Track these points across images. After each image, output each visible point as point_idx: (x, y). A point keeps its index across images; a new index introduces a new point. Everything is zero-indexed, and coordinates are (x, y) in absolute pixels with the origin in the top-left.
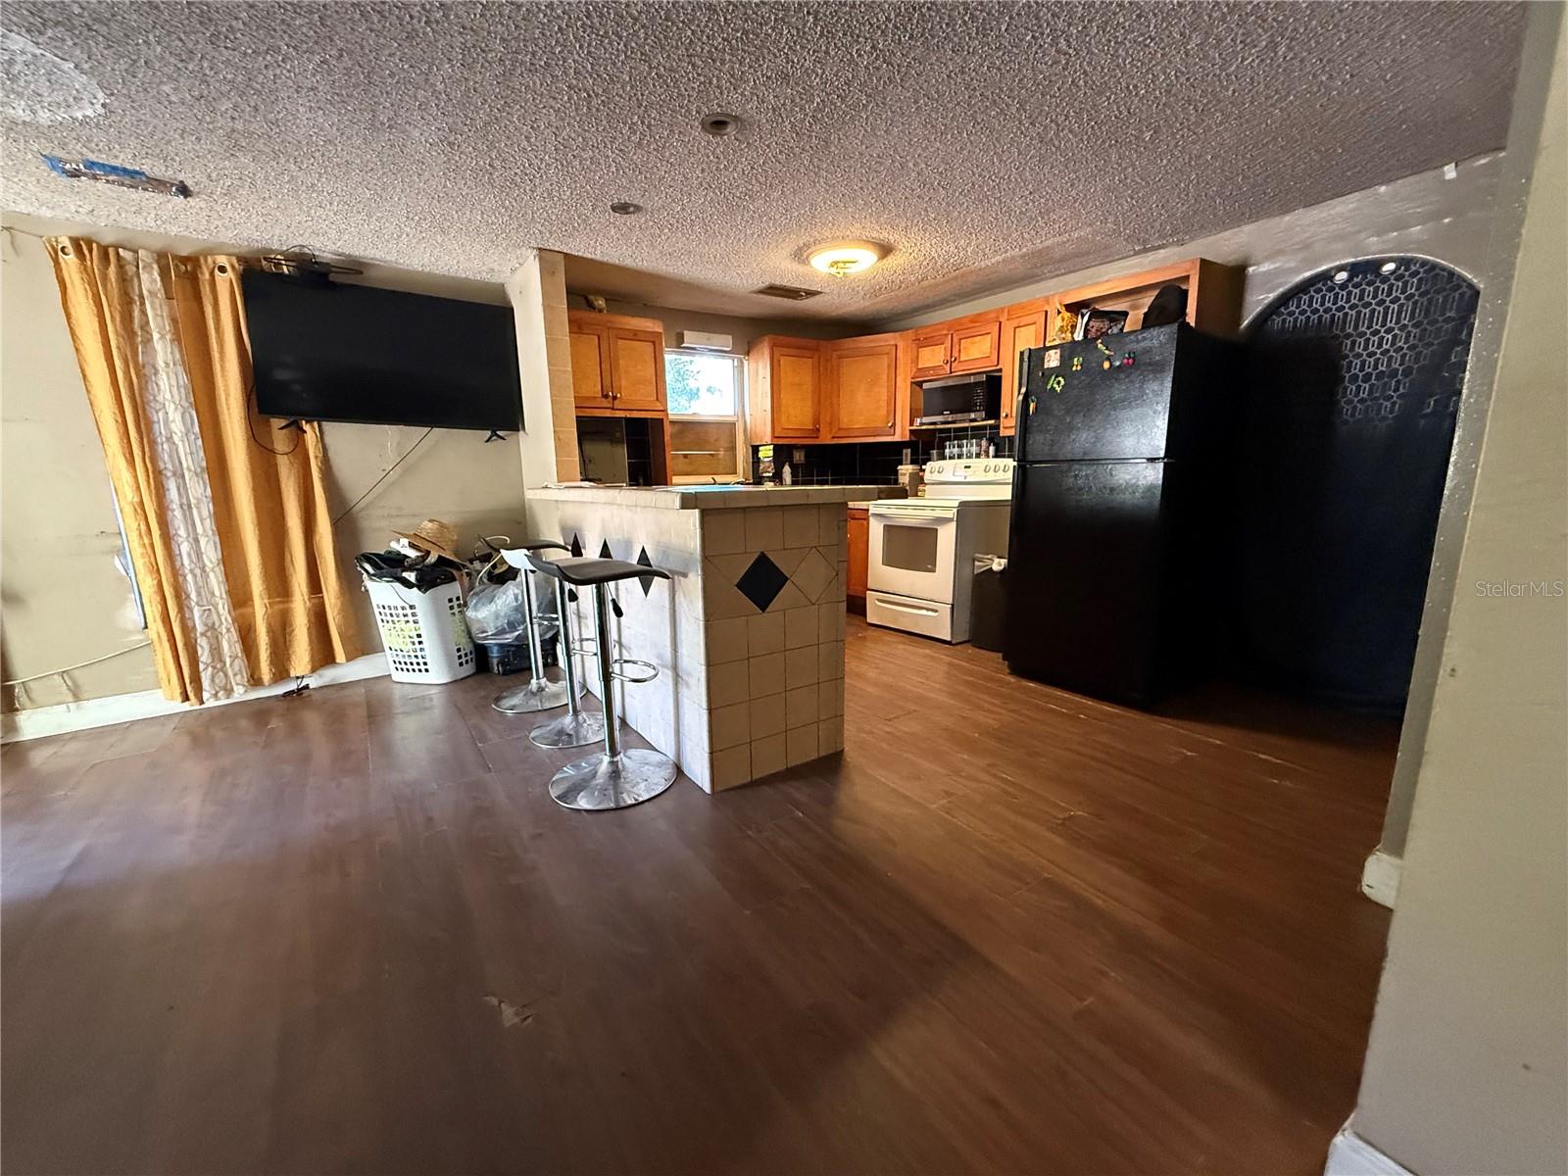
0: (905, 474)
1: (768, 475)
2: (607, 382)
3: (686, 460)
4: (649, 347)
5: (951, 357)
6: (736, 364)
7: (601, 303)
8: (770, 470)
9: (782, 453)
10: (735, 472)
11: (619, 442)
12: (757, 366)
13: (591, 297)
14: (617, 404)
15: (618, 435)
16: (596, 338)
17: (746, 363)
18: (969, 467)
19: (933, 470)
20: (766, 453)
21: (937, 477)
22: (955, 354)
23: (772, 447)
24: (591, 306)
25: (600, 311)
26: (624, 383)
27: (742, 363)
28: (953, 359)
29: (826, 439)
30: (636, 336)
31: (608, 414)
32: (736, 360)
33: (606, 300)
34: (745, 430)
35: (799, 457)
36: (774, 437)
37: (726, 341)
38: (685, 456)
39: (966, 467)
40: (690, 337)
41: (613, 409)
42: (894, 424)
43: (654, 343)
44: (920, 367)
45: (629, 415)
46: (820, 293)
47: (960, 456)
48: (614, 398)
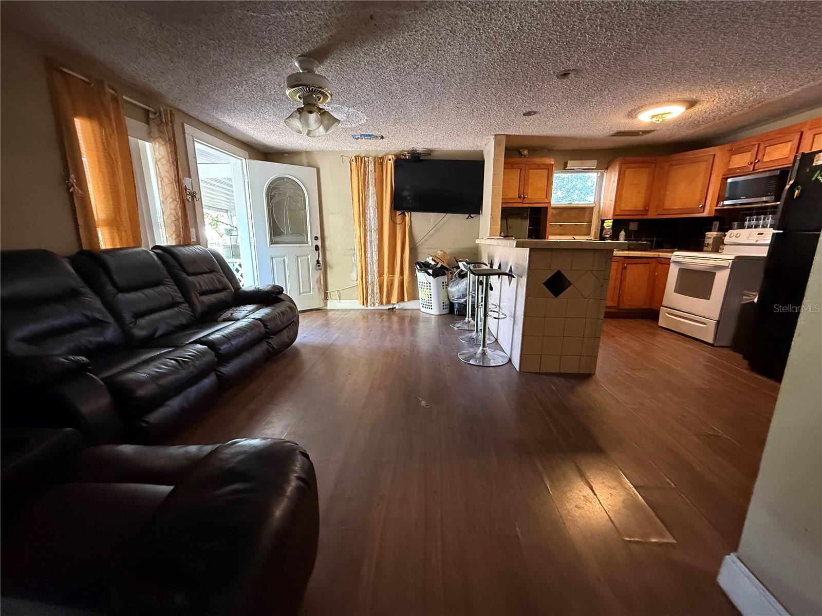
0: (710, 238)
1: (607, 236)
2: (522, 191)
3: (561, 228)
4: (546, 171)
5: (756, 159)
6: (599, 175)
7: (526, 152)
8: (609, 233)
9: (619, 224)
10: (589, 234)
11: (526, 218)
12: (611, 175)
13: (521, 150)
14: (525, 201)
15: (525, 215)
16: (519, 170)
17: (605, 174)
18: (762, 234)
19: (732, 235)
20: (608, 224)
21: (734, 240)
22: (759, 158)
23: (612, 221)
24: (520, 154)
25: (525, 156)
26: (530, 190)
27: (603, 174)
28: (757, 161)
29: (652, 215)
30: (539, 167)
31: (520, 205)
32: (599, 173)
33: (528, 150)
34: (599, 211)
35: (633, 226)
36: (614, 215)
37: (593, 163)
38: (561, 225)
39: (759, 234)
40: (571, 165)
41: (523, 203)
42: (704, 206)
43: (548, 169)
44: (730, 168)
45: (530, 205)
47: (756, 227)
48: (524, 198)
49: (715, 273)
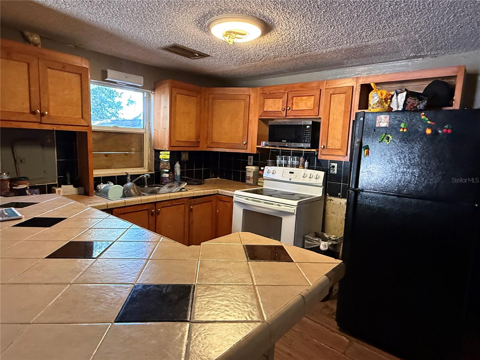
0: (250, 172)
1: (165, 170)
2: (35, 102)
3: (107, 158)
4: (75, 79)
5: (287, 107)
6: (145, 96)
7: (36, 39)
8: (167, 167)
9: (175, 156)
10: (142, 166)
11: (50, 146)
12: (161, 98)
13: (27, 33)
14: (44, 119)
15: (49, 141)
16: (26, 65)
17: (152, 96)
18: (293, 173)
19: (269, 171)
20: (165, 156)
21: (271, 176)
22: (290, 105)
23: (169, 153)
24: (26, 40)
25: (36, 45)
26: (52, 104)
27: (150, 95)
28: (288, 108)
29: (203, 148)
30: (64, 67)
31: (36, 126)
32: (145, 93)
33: (41, 37)
34: (150, 139)
35: (185, 157)
36: (170, 146)
37: (139, 80)
38: (106, 155)
39: (290, 173)
40: (112, 74)
41: (41, 123)
42: (247, 143)
43: (81, 75)
44: (265, 110)
45: (55, 128)
46: (209, 56)
47: (286, 166)
48: (42, 115)
49: (282, 218)
